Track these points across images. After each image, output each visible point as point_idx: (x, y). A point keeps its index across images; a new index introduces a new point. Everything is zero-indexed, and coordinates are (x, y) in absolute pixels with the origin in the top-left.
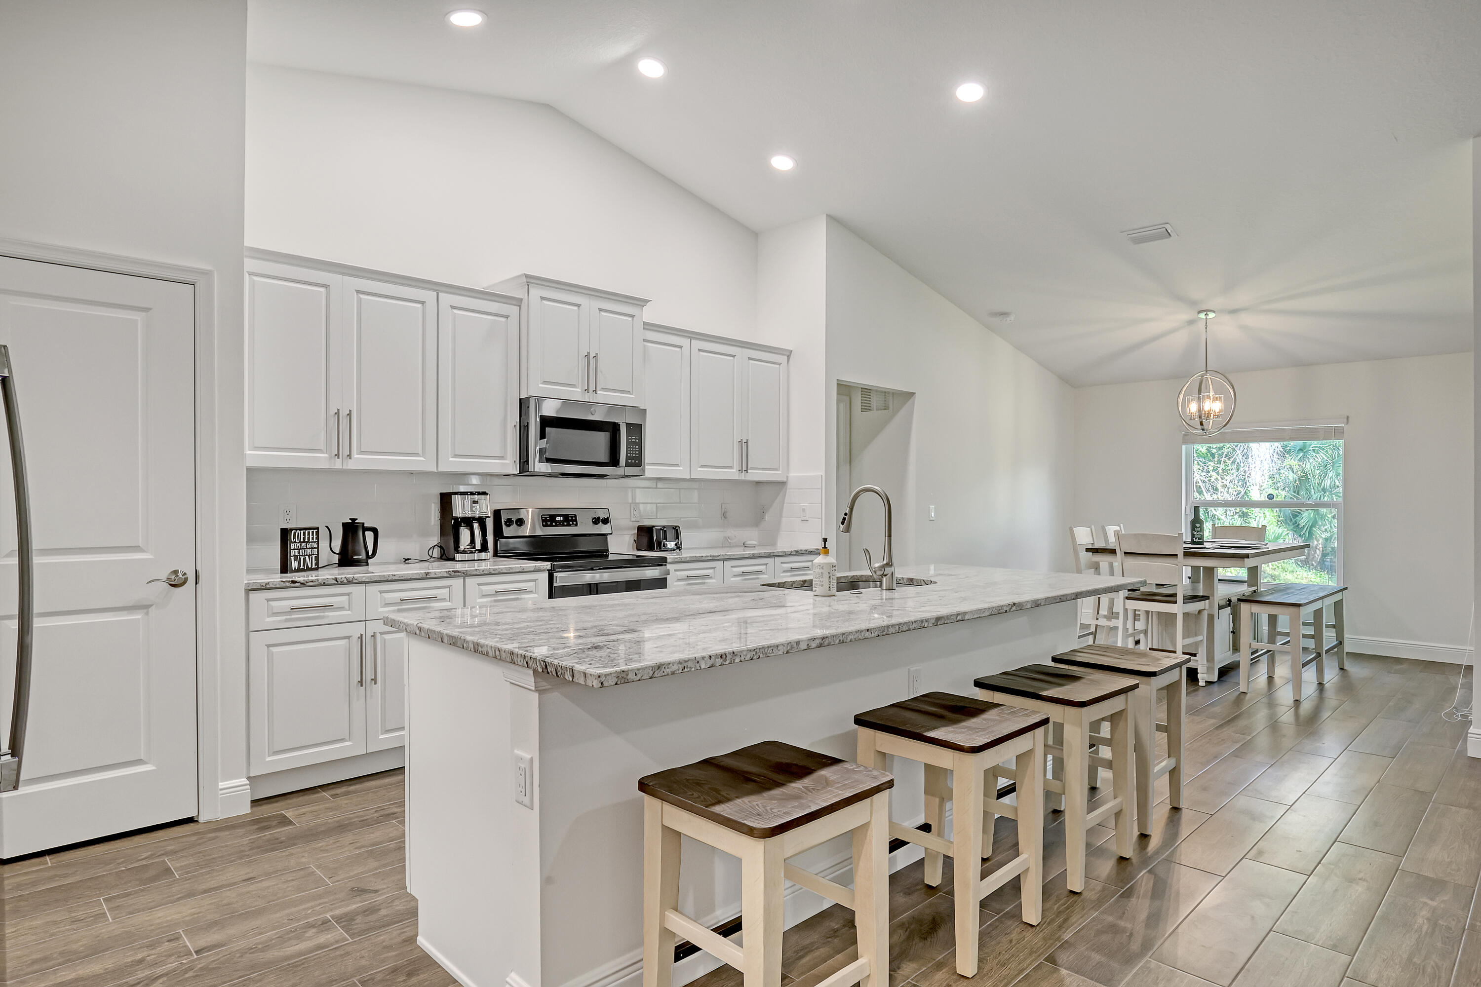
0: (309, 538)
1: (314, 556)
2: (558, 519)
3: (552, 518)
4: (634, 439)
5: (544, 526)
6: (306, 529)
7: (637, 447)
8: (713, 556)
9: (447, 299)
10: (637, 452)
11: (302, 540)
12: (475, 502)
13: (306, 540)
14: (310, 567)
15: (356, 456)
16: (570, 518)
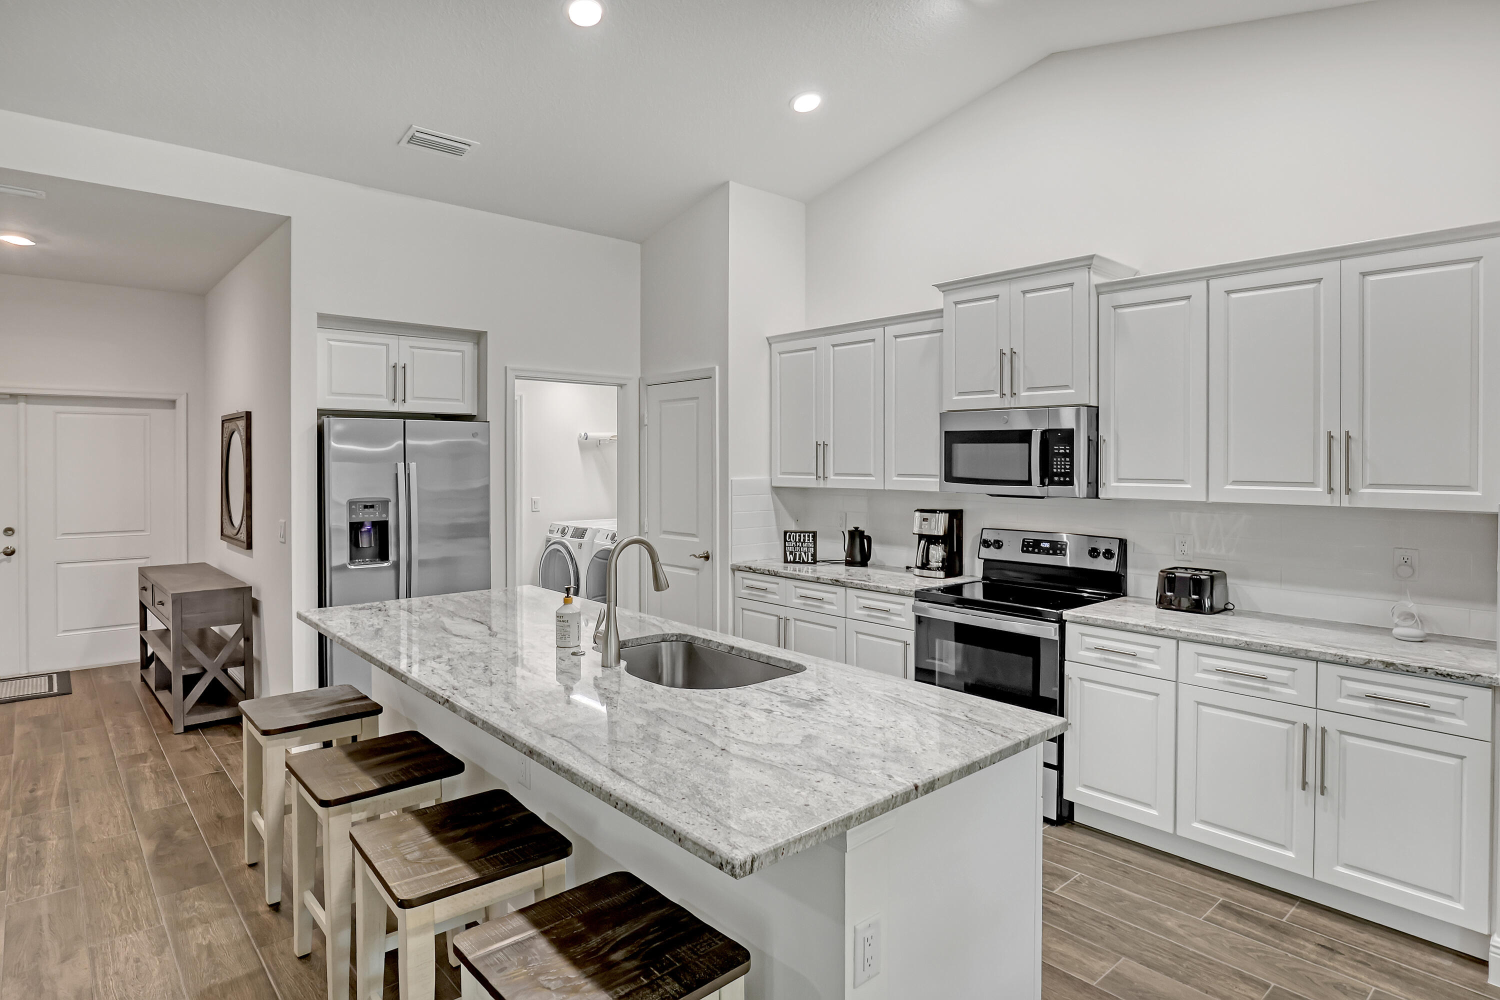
0: (804, 540)
1: (810, 554)
2: (1043, 545)
3: (1037, 543)
4: (1062, 449)
5: (1023, 551)
6: (801, 532)
7: (1068, 459)
8: (1150, 628)
9: (892, 330)
10: (1068, 467)
11: (797, 540)
12: (925, 520)
13: (802, 540)
14: (806, 561)
15: (832, 477)
16: (1059, 546)
